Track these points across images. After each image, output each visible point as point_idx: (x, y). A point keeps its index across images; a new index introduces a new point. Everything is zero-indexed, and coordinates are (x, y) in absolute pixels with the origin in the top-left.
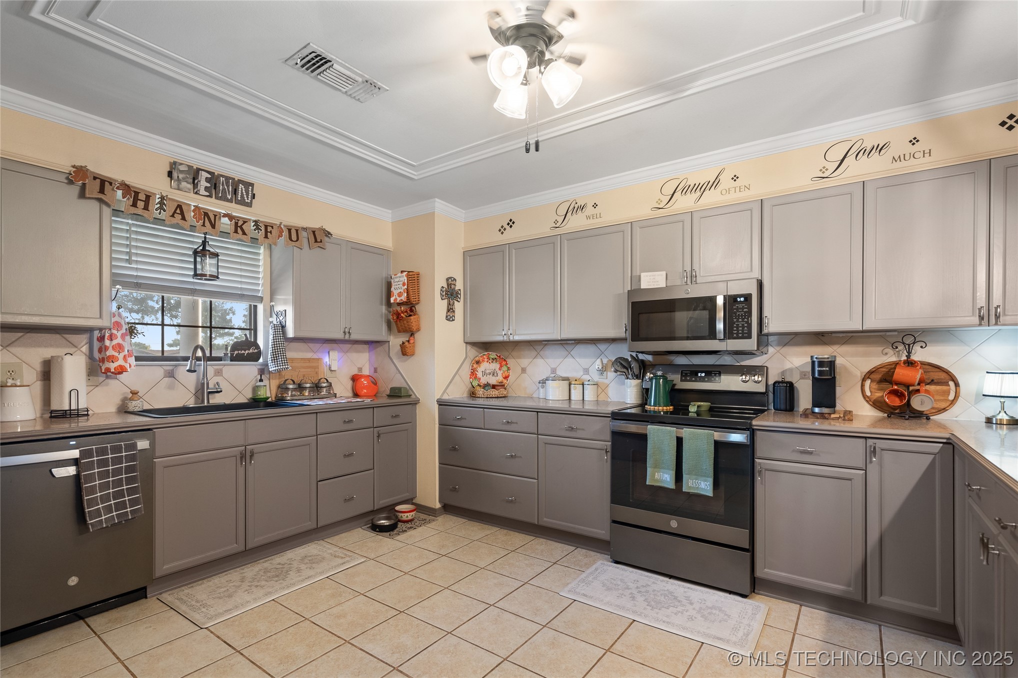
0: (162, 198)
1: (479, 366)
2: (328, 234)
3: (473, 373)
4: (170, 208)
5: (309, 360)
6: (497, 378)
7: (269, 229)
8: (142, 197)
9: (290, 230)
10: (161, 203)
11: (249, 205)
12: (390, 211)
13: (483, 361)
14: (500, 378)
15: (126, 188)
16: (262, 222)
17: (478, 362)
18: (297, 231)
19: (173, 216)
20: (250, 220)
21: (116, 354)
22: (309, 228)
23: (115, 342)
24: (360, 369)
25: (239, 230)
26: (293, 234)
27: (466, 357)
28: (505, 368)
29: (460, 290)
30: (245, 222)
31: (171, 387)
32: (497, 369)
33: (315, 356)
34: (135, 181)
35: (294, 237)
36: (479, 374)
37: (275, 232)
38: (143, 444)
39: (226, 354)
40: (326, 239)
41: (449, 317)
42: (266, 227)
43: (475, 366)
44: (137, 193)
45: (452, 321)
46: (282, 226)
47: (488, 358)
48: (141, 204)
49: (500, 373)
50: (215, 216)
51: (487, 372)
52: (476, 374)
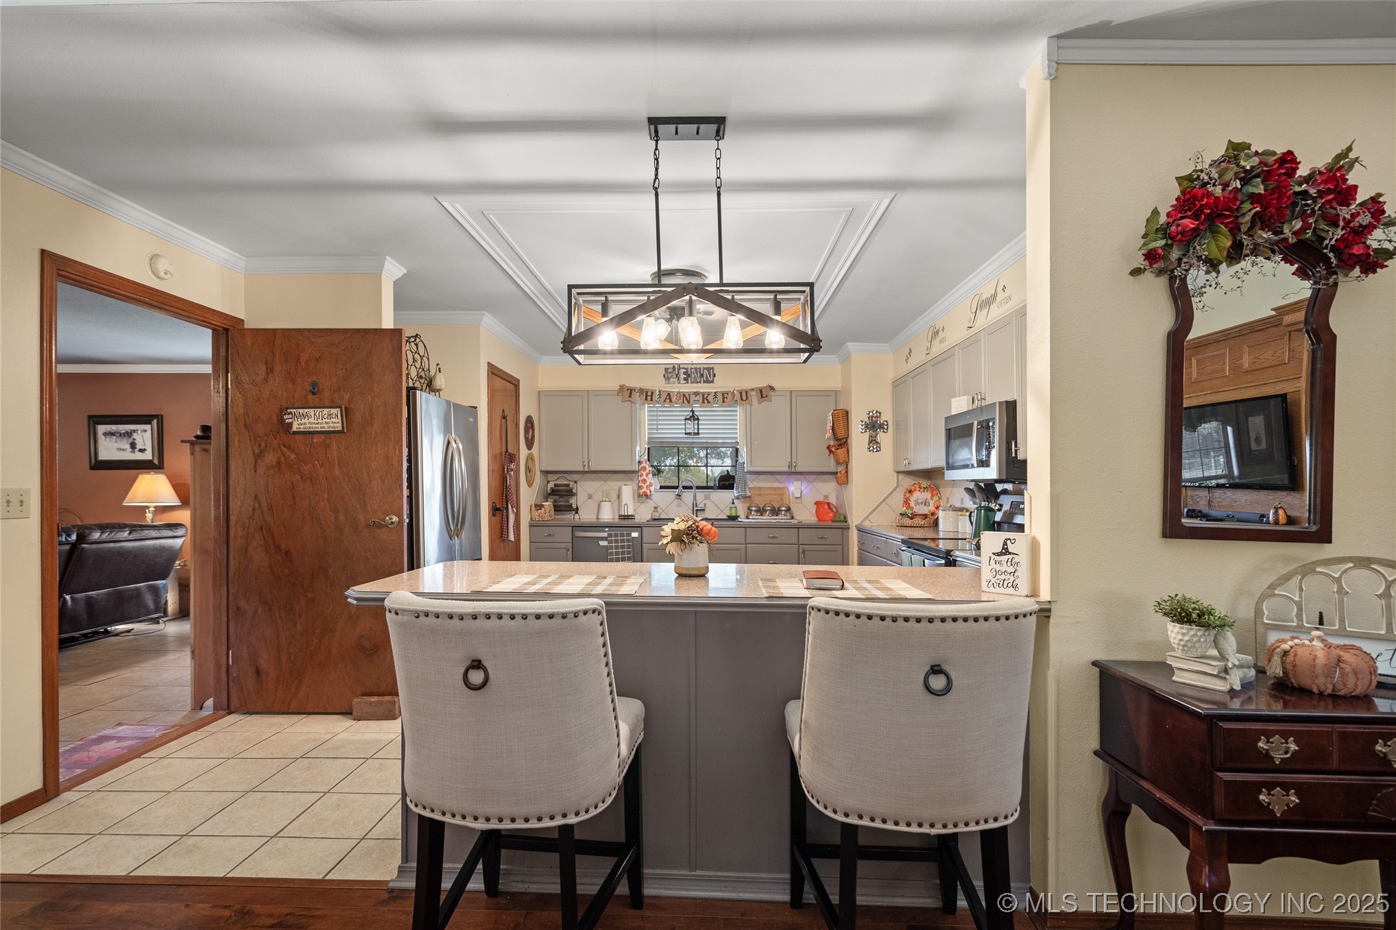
0: (660, 391)
1: (912, 495)
2: (772, 388)
3: (906, 502)
4: (664, 396)
5: (775, 489)
6: (929, 508)
7: (725, 396)
8: (649, 394)
9: (741, 393)
10: (660, 395)
11: (713, 382)
12: (835, 356)
13: (915, 490)
14: (932, 508)
15: (641, 391)
16: (720, 392)
17: (910, 492)
18: (746, 392)
19: (665, 401)
20: (711, 392)
21: (643, 485)
22: (757, 388)
23: (643, 478)
24: (826, 497)
25: (705, 401)
26: (744, 396)
27: (898, 486)
28: (936, 498)
29: (886, 421)
30: (708, 395)
31: (679, 506)
32: (929, 499)
33: (781, 486)
34: (647, 385)
35: (744, 398)
36: (912, 504)
37: (729, 397)
38: (635, 535)
39: (715, 484)
40: (772, 393)
41: (872, 448)
42: (723, 394)
43: (908, 495)
44: (647, 392)
45: (876, 451)
46: (735, 392)
47: (920, 488)
48: (649, 398)
49: (932, 503)
50: (689, 395)
51: (920, 501)
52: (909, 503)
